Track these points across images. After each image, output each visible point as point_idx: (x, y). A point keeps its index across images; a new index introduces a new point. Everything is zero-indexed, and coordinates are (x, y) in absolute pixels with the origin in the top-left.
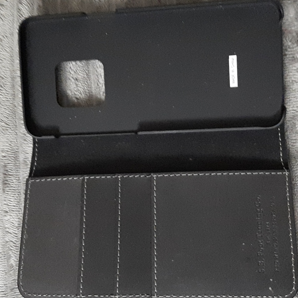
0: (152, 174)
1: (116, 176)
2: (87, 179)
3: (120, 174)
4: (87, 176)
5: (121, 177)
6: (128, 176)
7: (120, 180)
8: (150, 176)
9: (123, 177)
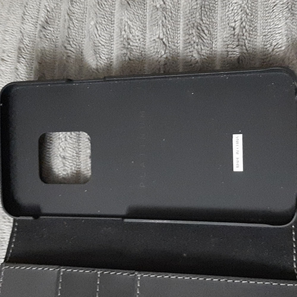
0: (136, 273)
1: (95, 272)
2: (63, 271)
3: (99, 270)
4: (64, 269)
5: (100, 273)
6: (109, 273)
7: (99, 276)
8: (134, 275)
9: (103, 272)
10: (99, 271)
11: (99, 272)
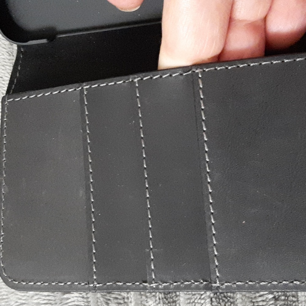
0: (194, 68)
1: (131, 80)
2: (87, 89)
4: (87, 85)
5: (138, 81)
6: (151, 78)
7: (137, 85)
8: (190, 72)
9: (142, 79)
10: (135, 78)
11: (136, 80)
